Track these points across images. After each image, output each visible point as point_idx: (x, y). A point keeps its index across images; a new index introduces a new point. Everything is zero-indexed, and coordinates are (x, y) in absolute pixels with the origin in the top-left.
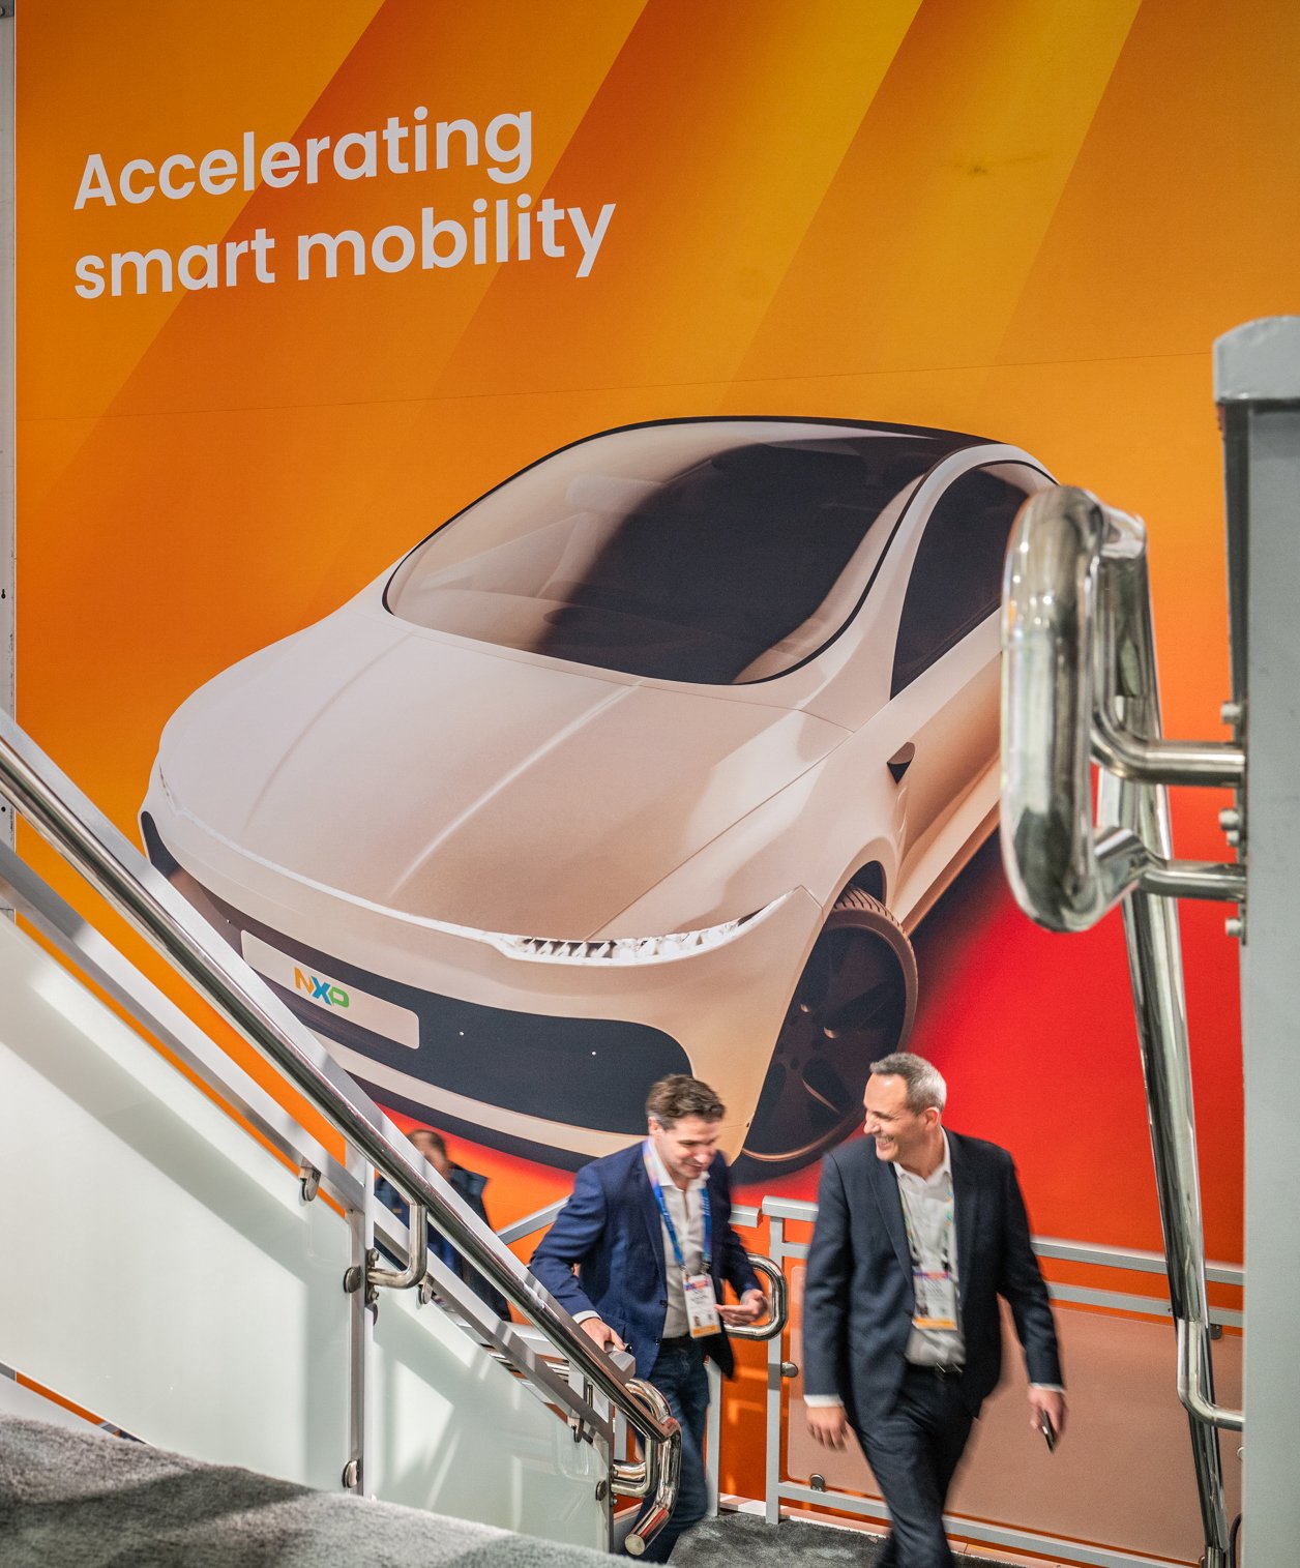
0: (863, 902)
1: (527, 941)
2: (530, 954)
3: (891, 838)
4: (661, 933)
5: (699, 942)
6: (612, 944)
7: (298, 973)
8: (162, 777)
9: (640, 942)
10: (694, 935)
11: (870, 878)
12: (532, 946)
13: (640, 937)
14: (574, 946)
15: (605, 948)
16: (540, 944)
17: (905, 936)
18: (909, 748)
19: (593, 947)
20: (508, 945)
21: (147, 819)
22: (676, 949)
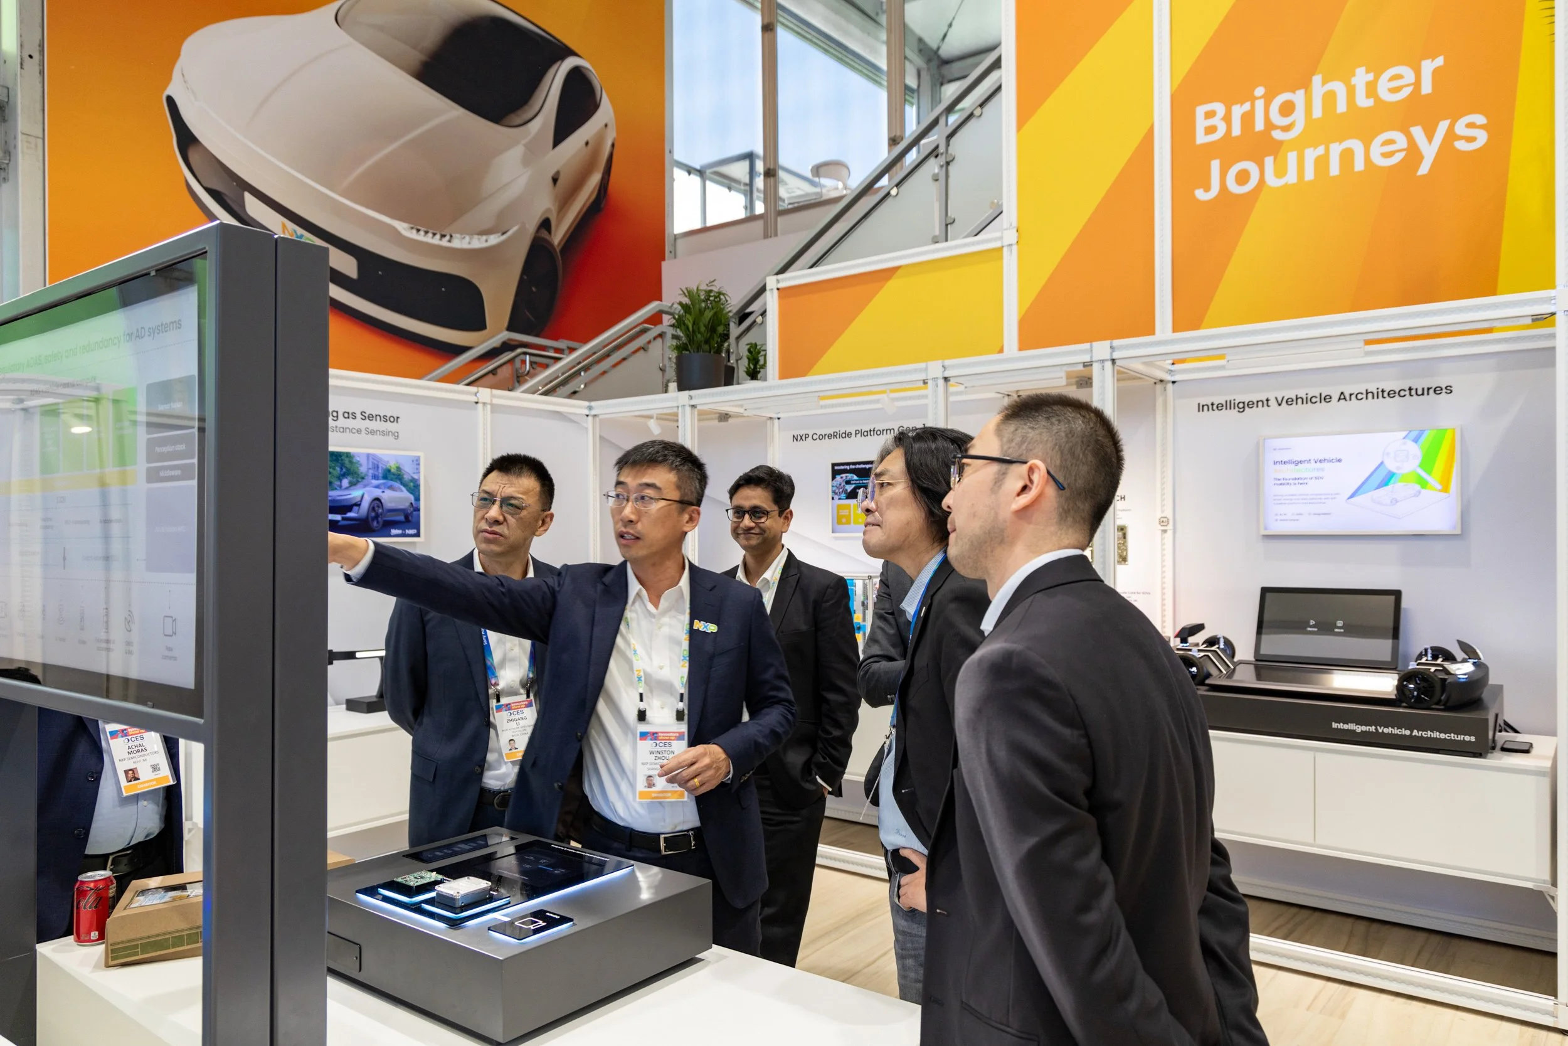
0: (544, 234)
1: (412, 228)
2: (413, 235)
3: (553, 208)
4: (471, 234)
5: (487, 241)
6: (451, 236)
7: (284, 226)
8: (183, 75)
9: (463, 236)
10: (484, 237)
11: (546, 224)
12: (414, 231)
13: (464, 232)
14: (434, 234)
15: (448, 238)
16: (418, 230)
17: (558, 250)
18: (558, 173)
19: (443, 236)
20: (402, 227)
21: (171, 101)
22: (478, 243)
